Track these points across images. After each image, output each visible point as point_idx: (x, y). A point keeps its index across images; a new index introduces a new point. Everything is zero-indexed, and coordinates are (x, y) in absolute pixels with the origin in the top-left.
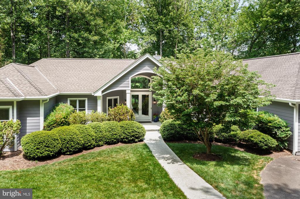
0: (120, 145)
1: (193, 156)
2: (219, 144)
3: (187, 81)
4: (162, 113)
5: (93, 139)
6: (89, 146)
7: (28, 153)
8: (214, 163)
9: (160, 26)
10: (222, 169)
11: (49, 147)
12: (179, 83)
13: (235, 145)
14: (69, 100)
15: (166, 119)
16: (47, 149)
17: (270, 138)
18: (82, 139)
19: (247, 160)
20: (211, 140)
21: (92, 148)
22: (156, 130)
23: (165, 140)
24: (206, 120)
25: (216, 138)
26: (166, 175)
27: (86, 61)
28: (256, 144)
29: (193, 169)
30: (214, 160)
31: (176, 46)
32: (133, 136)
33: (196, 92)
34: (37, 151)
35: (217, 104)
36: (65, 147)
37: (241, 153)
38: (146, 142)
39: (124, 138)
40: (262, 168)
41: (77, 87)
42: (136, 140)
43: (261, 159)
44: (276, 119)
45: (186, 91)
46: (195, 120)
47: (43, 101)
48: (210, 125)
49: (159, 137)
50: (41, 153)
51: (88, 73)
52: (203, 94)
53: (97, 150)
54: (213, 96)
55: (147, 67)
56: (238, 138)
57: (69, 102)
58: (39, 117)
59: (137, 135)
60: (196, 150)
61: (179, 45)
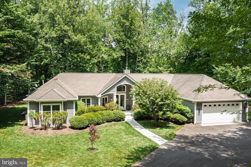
0: (113, 122)
1: (150, 126)
2: (162, 121)
3: (148, 93)
4: (133, 106)
5: (101, 120)
6: (100, 123)
7: (74, 126)
8: (159, 128)
9: (127, 46)
10: (162, 130)
11: (84, 123)
12: (144, 93)
13: (169, 121)
14: (81, 99)
15: (135, 109)
16: (83, 124)
17: (184, 117)
18: (96, 120)
19: (173, 127)
20: (158, 119)
21: (101, 124)
22: (130, 115)
23: (135, 120)
24: (156, 110)
25: (160, 118)
26: (139, 133)
27: (87, 74)
28: (178, 120)
29: (150, 131)
30: (159, 127)
31: (137, 58)
32: (120, 118)
33: (151, 98)
34: (79, 125)
35: (160, 103)
36: (89, 123)
37: (171, 124)
38: (126, 121)
39: (115, 119)
40: (179, 129)
41: (85, 91)
42: (121, 120)
43: (179, 126)
44: (187, 109)
45: (147, 97)
46: (151, 110)
47: (75, 101)
48: (157, 112)
49: (132, 118)
50: (80, 126)
51: (90, 83)
52: (154, 99)
53: (103, 125)
54: (159, 100)
55: (125, 81)
56: (171, 118)
57: (81, 100)
58: (73, 109)
59: (122, 117)
60: (151, 124)
61: (139, 57)
